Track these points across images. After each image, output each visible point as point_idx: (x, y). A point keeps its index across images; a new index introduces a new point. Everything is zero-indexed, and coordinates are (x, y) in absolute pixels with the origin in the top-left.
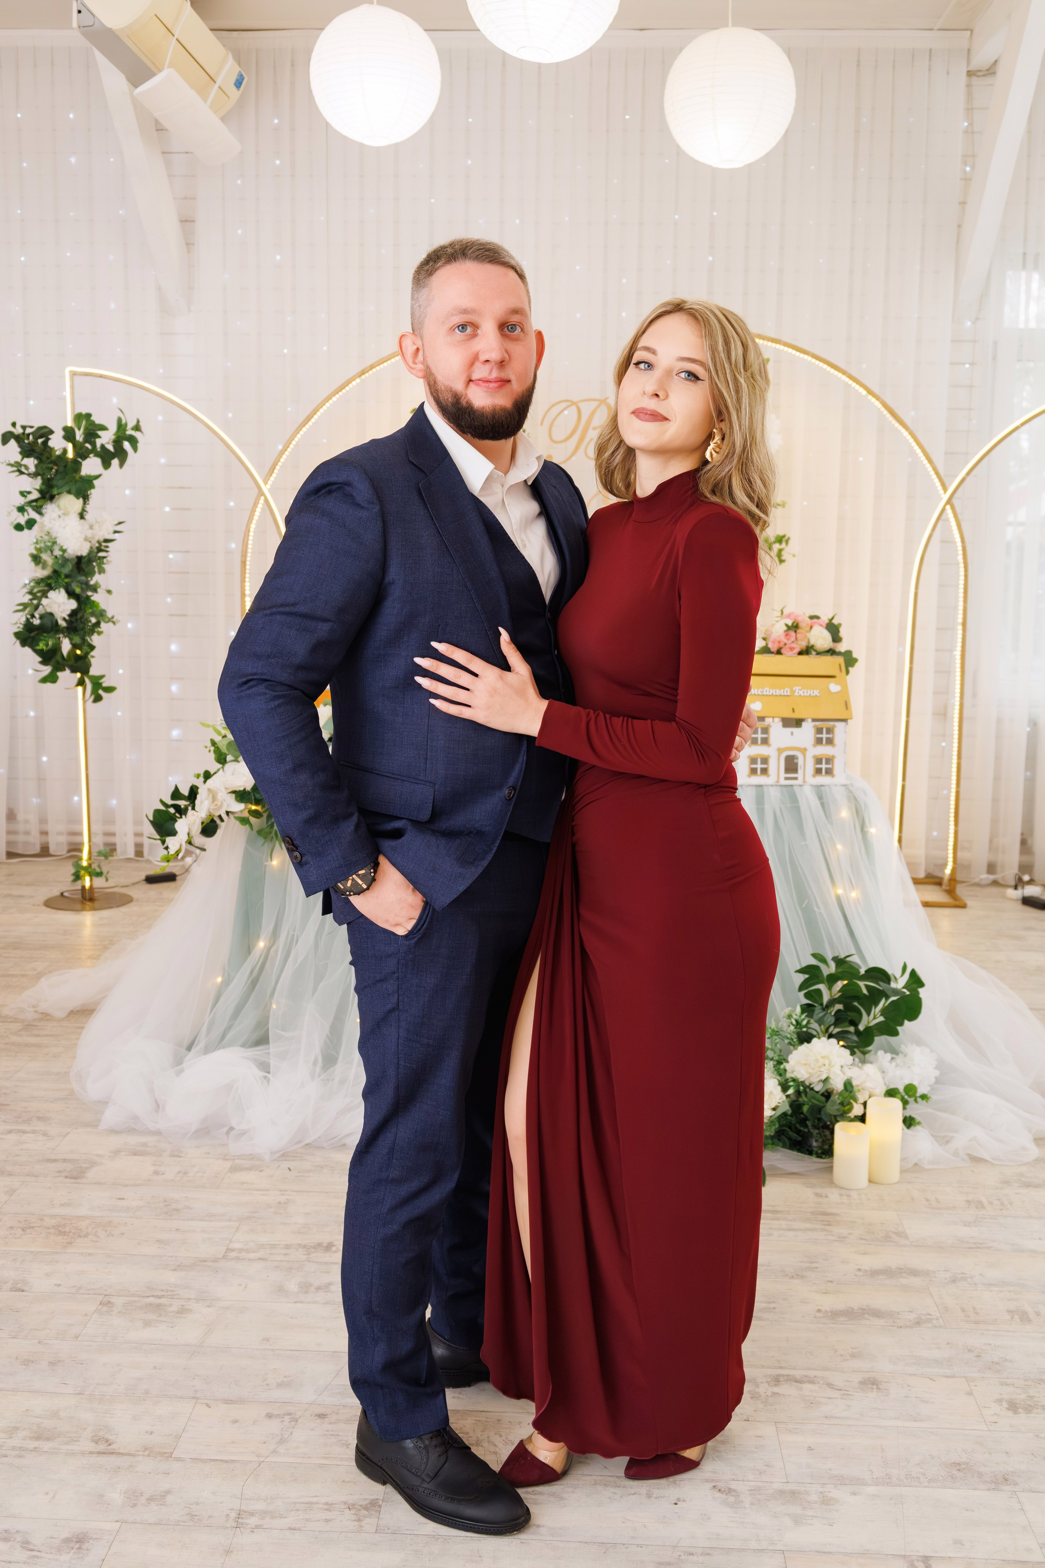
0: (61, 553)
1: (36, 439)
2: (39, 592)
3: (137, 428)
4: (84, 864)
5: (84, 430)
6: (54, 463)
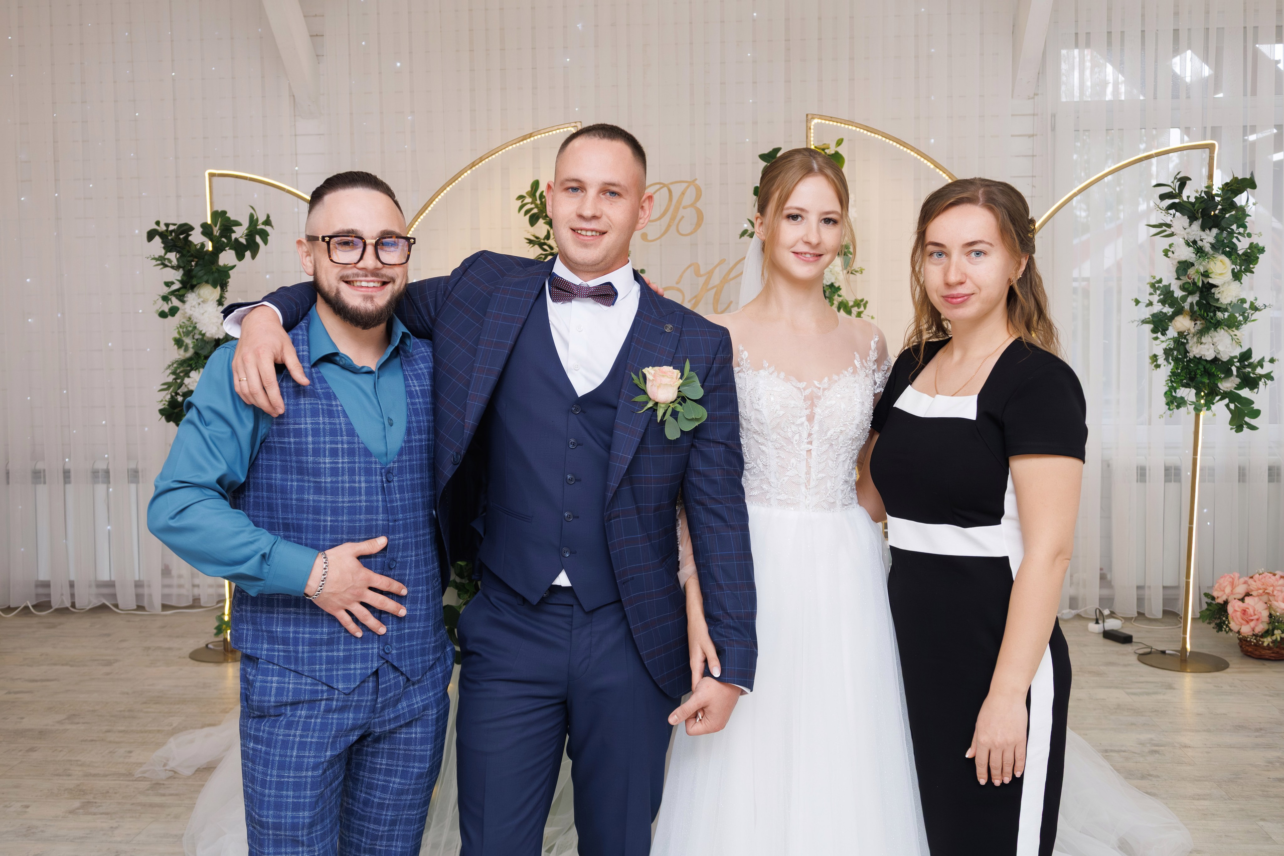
0: (200, 337)
1: (177, 236)
2: (181, 372)
3: (268, 222)
4: (226, 618)
5: (220, 226)
6: (193, 256)
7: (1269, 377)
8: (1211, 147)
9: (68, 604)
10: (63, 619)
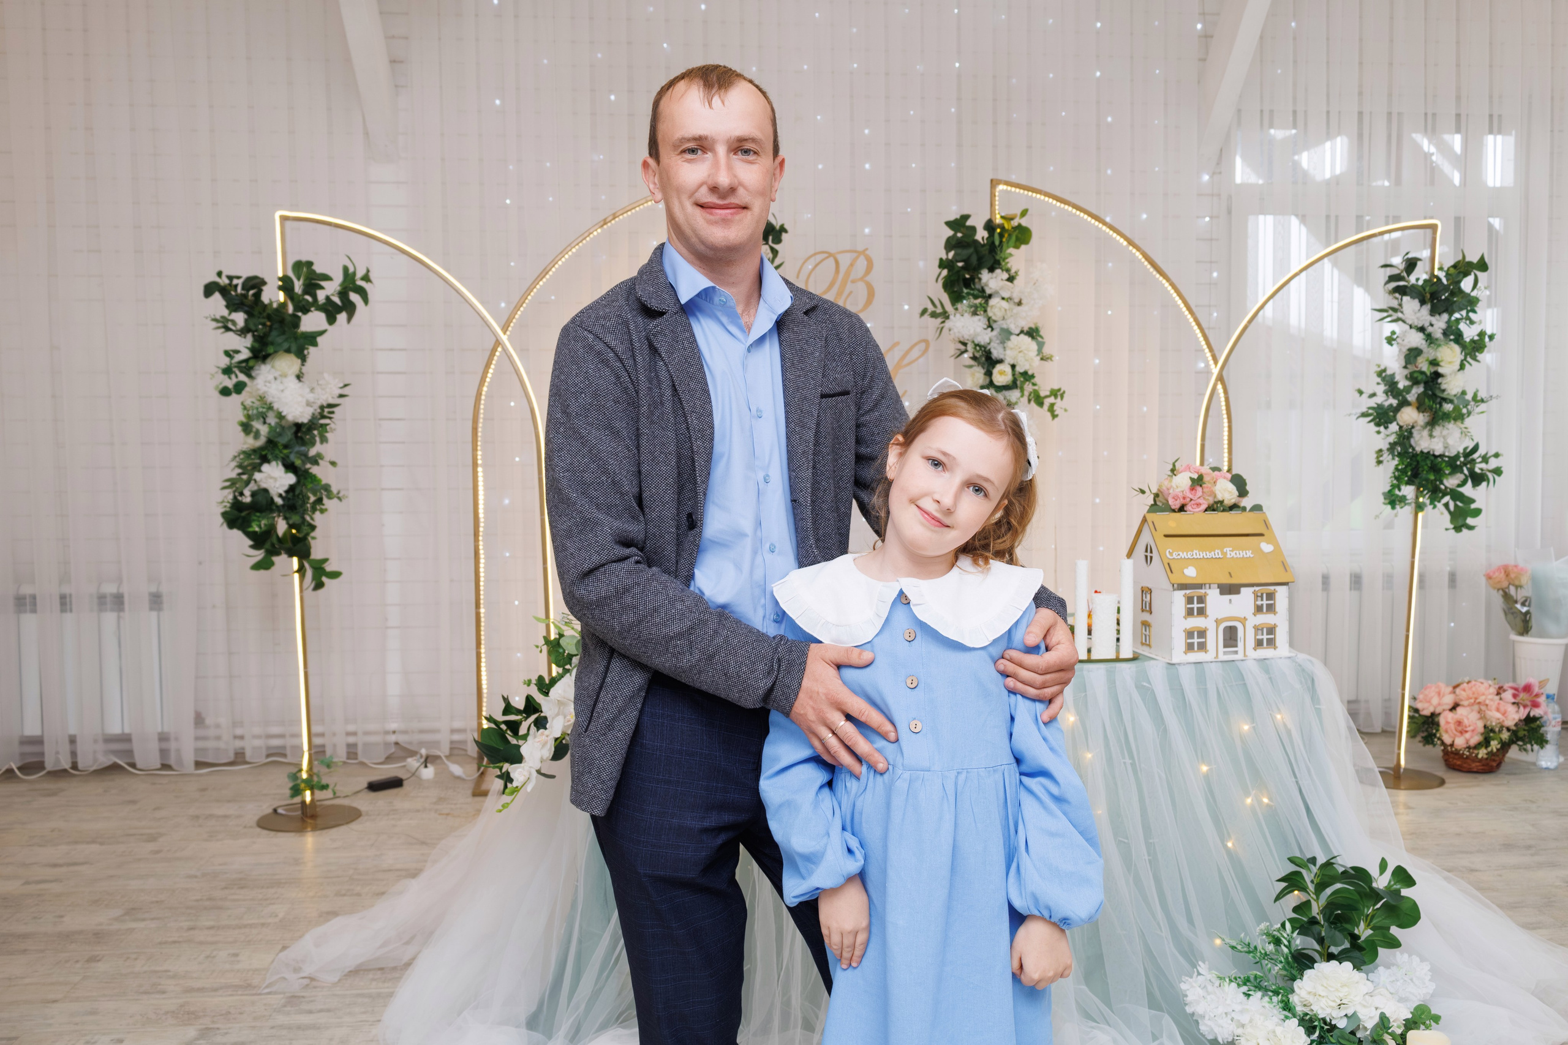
0: (277, 420)
1: (246, 291)
2: (250, 464)
3: (366, 278)
4: (304, 776)
5: (305, 280)
6: (269, 317)
7: (1498, 471)
8: (1434, 227)
9: (66, 764)
10: (62, 784)
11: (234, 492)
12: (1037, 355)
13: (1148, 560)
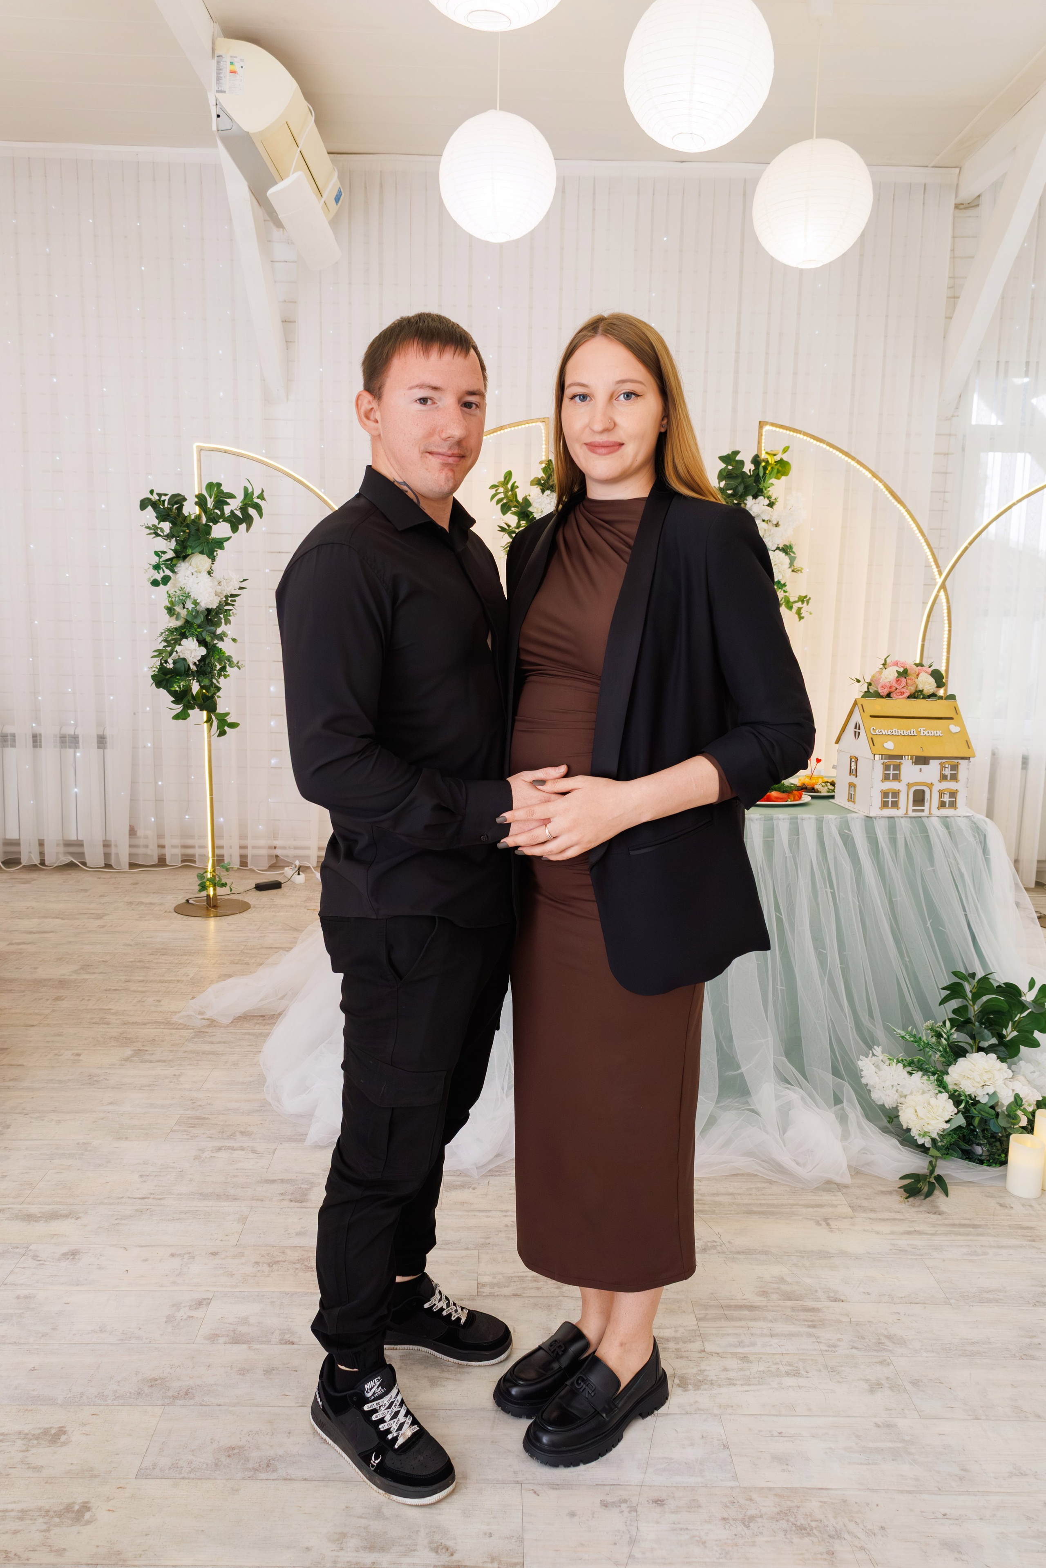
0: (194, 606)
1: (170, 506)
2: (173, 639)
3: (261, 497)
4: (209, 876)
5: (215, 498)
6: (188, 526)
9: (37, 861)
10: (34, 875)
11: (161, 660)
12: (789, 568)
13: (857, 735)
